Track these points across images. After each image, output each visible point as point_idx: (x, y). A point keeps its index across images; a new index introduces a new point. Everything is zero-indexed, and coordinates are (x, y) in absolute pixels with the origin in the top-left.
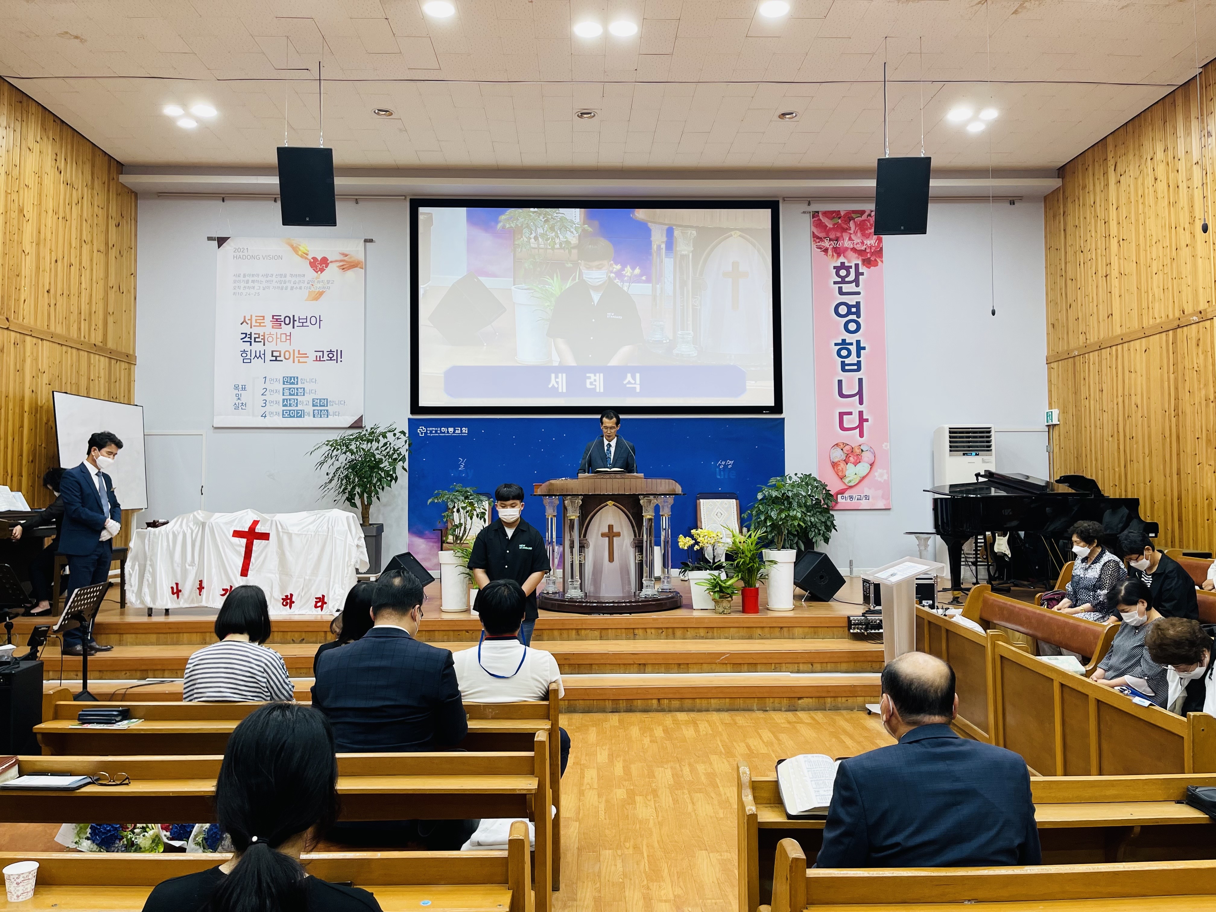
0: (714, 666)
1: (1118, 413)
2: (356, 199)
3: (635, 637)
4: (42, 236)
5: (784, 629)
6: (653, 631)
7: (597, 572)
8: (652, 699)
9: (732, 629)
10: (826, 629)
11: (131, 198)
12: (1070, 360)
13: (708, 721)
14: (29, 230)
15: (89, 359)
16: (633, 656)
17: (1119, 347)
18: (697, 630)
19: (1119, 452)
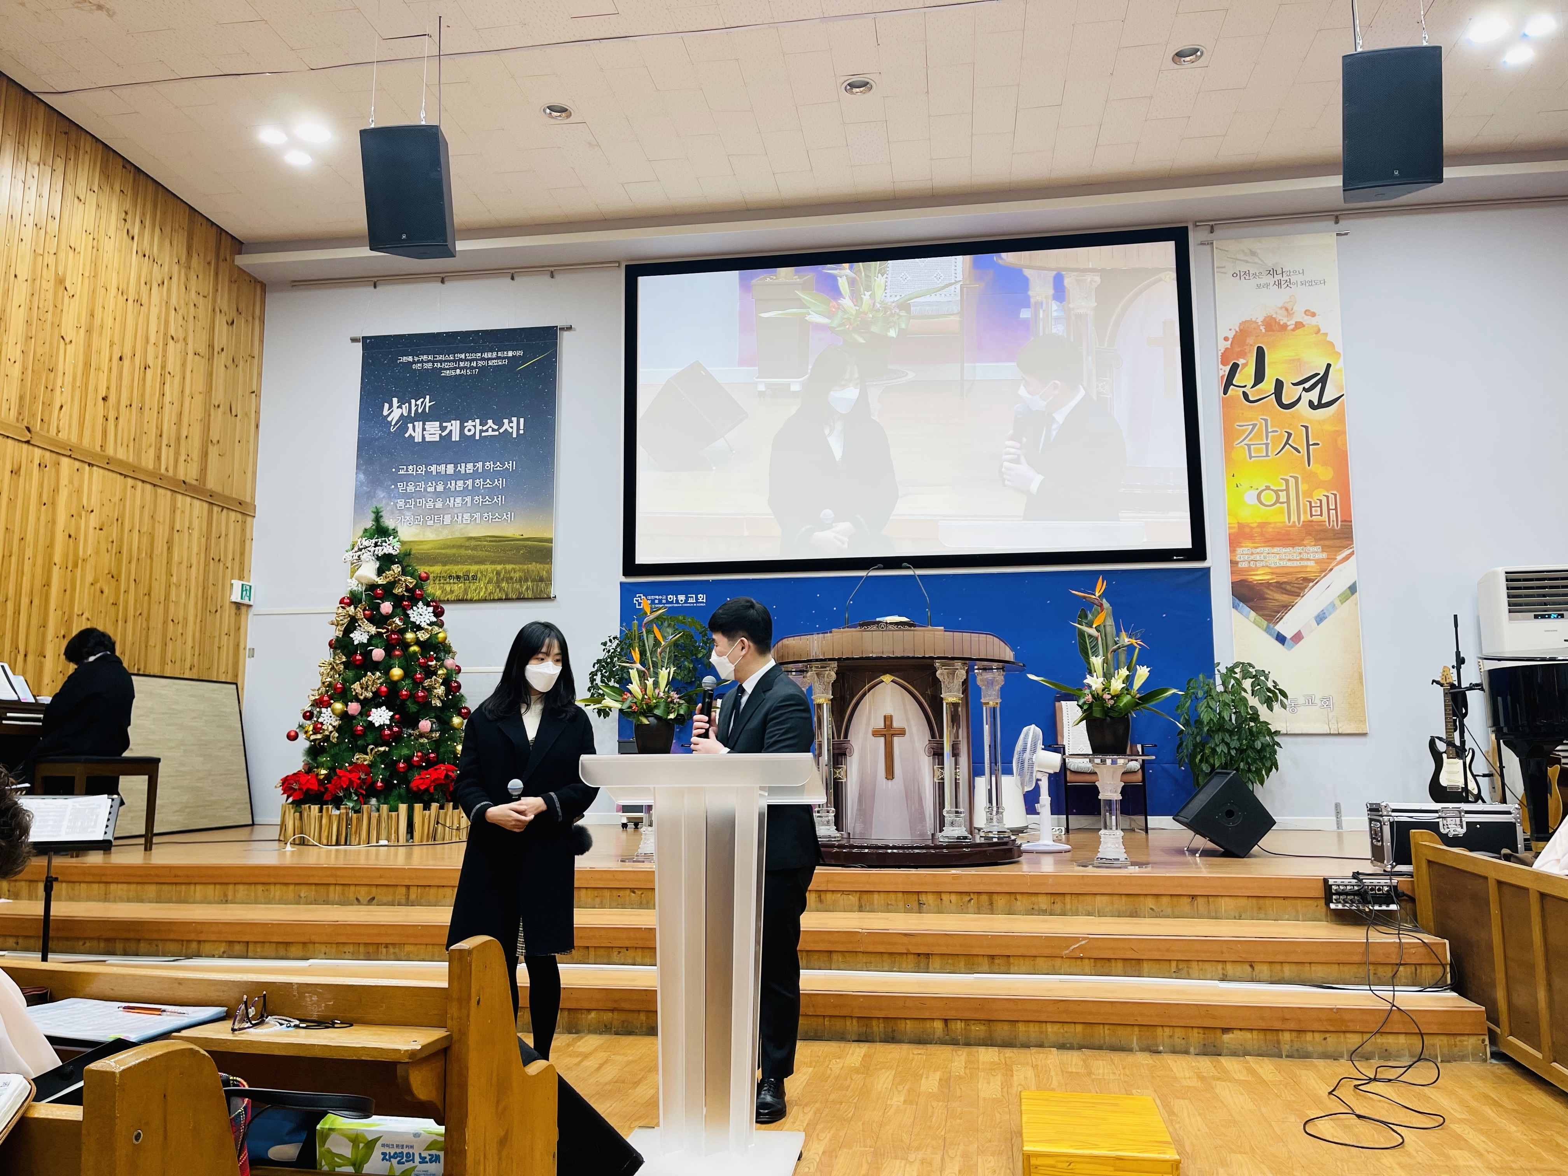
0: (1058, 962)
2: (552, 272)
3: (920, 908)
4: (97, 322)
5: (1200, 900)
6: (953, 897)
7: (866, 797)
8: (933, 1019)
9: (1098, 898)
10: (1282, 901)
11: (255, 292)
13: (1035, 1067)
14: (73, 312)
15: (173, 502)
16: (905, 939)
18: (1034, 899)
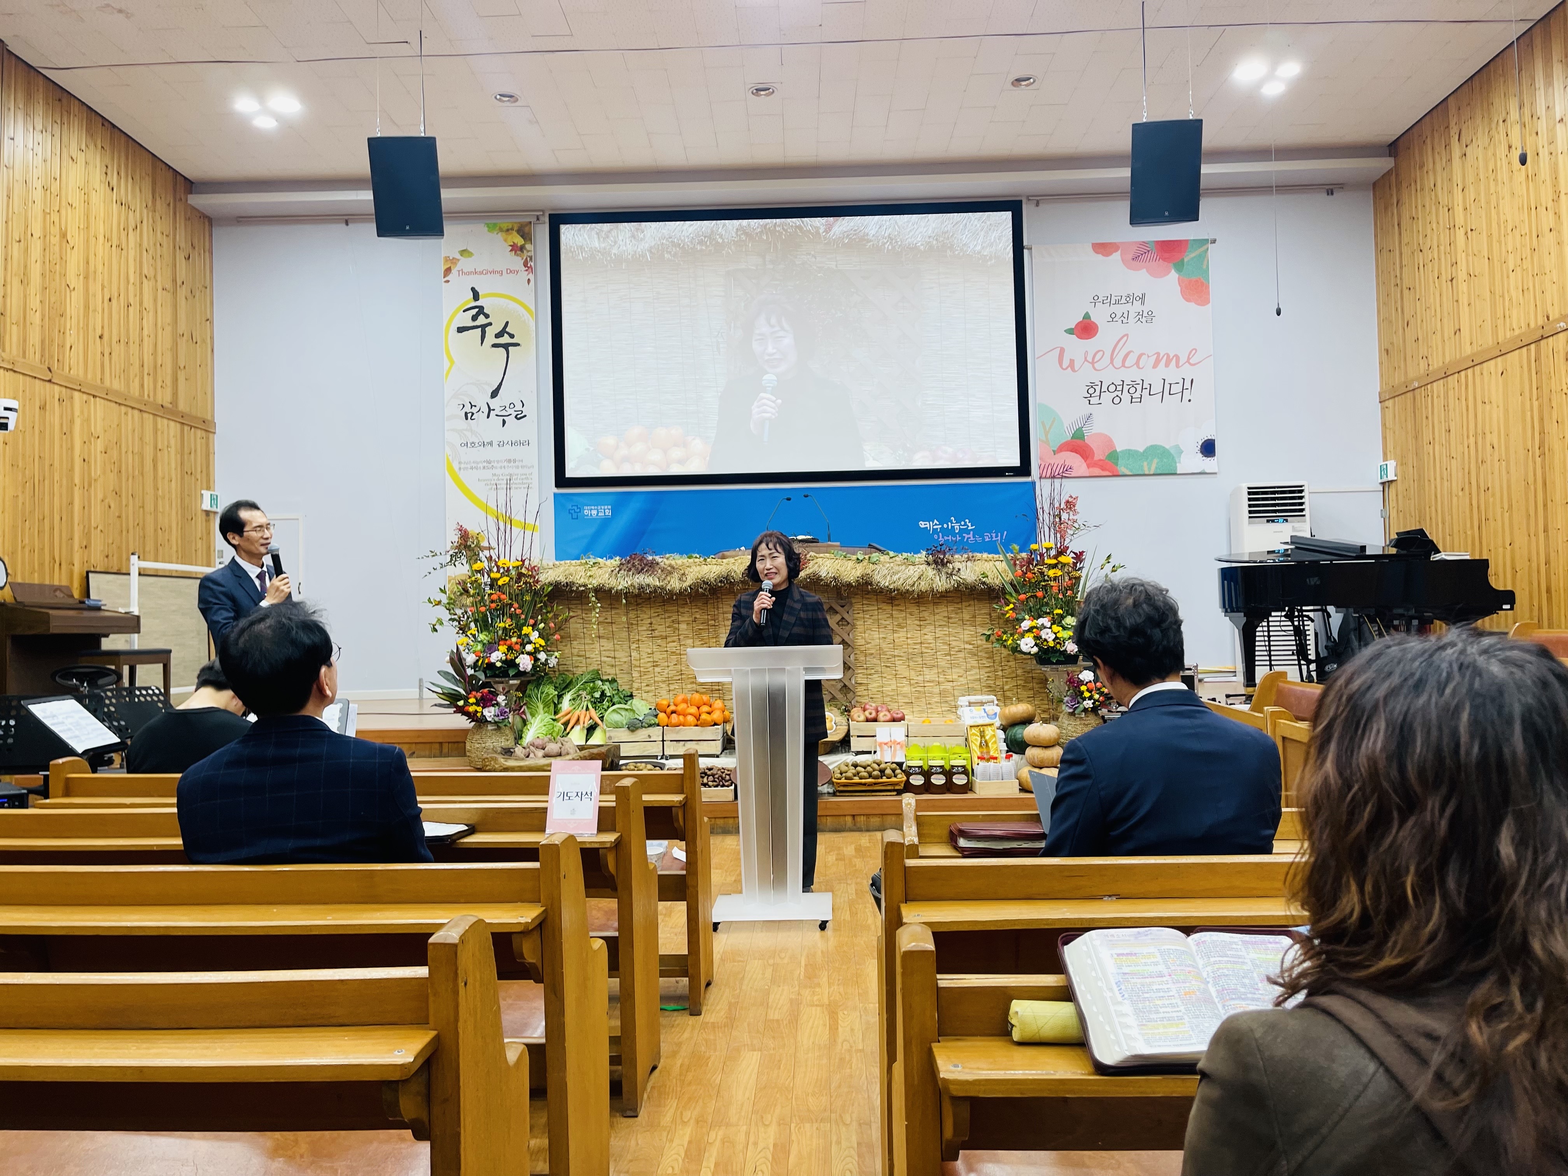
1: (1469, 458)
4: (92, 268)
11: (204, 225)
12: (1409, 395)
14: (74, 261)
15: (155, 424)
17: (1470, 371)
19: (1471, 510)
